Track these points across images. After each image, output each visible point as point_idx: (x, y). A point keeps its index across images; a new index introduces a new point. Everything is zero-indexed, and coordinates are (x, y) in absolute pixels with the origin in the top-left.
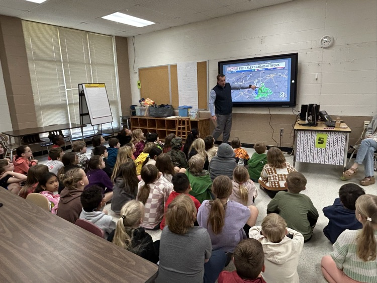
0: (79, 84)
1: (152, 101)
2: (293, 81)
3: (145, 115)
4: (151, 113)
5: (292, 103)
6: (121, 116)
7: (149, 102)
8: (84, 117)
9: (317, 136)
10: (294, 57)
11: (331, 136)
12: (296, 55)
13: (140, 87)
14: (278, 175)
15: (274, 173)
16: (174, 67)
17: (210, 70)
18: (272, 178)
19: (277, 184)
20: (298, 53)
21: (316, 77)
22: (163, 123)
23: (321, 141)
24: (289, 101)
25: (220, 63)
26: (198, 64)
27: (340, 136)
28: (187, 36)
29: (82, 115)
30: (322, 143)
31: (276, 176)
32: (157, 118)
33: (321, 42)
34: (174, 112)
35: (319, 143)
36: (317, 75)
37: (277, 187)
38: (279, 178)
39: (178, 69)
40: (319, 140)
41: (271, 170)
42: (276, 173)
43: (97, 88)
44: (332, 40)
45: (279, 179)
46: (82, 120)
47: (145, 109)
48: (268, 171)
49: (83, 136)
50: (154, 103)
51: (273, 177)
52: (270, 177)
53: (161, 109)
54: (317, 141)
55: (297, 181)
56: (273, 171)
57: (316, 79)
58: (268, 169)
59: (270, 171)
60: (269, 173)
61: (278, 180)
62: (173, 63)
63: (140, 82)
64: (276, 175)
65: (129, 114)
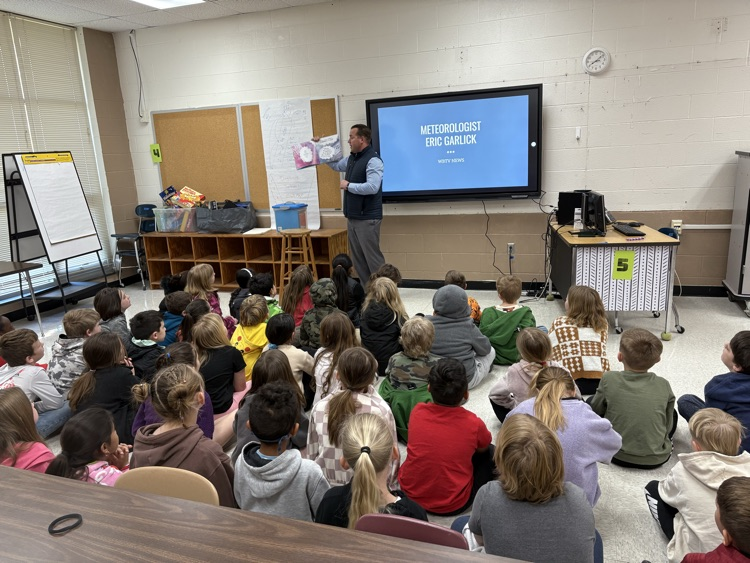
0: (3, 155)
1: (198, 194)
2: (534, 144)
3: (182, 229)
4: (200, 222)
5: (534, 188)
6: (114, 233)
7: (190, 195)
8: (21, 241)
9: (615, 256)
10: (535, 92)
11: (642, 254)
12: (538, 88)
13: (160, 159)
14: (581, 342)
15: (573, 338)
16: (252, 111)
17: (343, 119)
18: (569, 350)
19: (578, 364)
20: (541, 85)
21: (578, 135)
22: (236, 246)
23: (622, 266)
24: (526, 184)
25: (369, 103)
26: (314, 103)
27: (658, 253)
28: (280, 38)
29: (15, 237)
30: (625, 269)
31: (576, 345)
32: (220, 236)
33: (587, 62)
34: (257, 219)
35: (619, 270)
36: (578, 131)
37: (579, 369)
38: (581, 348)
39: (261, 115)
40: (620, 263)
41: (568, 331)
42: (577, 338)
43: (52, 165)
44: (607, 57)
45: (582, 352)
46: (15, 251)
47: (183, 214)
48: (562, 333)
49: (22, 293)
50: (203, 199)
51: (571, 345)
52: (566, 347)
53: (228, 212)
54: (614, 266)
55: (646, 346)
56: (573, 333)
57: (578, 139)
58: (562, 329)
59: (566, 334)
60: (564, 337)
61: (580, 354)
62: (249, 101)
63: (157, 147)
64: (578, 342)
65: (132, 228)
